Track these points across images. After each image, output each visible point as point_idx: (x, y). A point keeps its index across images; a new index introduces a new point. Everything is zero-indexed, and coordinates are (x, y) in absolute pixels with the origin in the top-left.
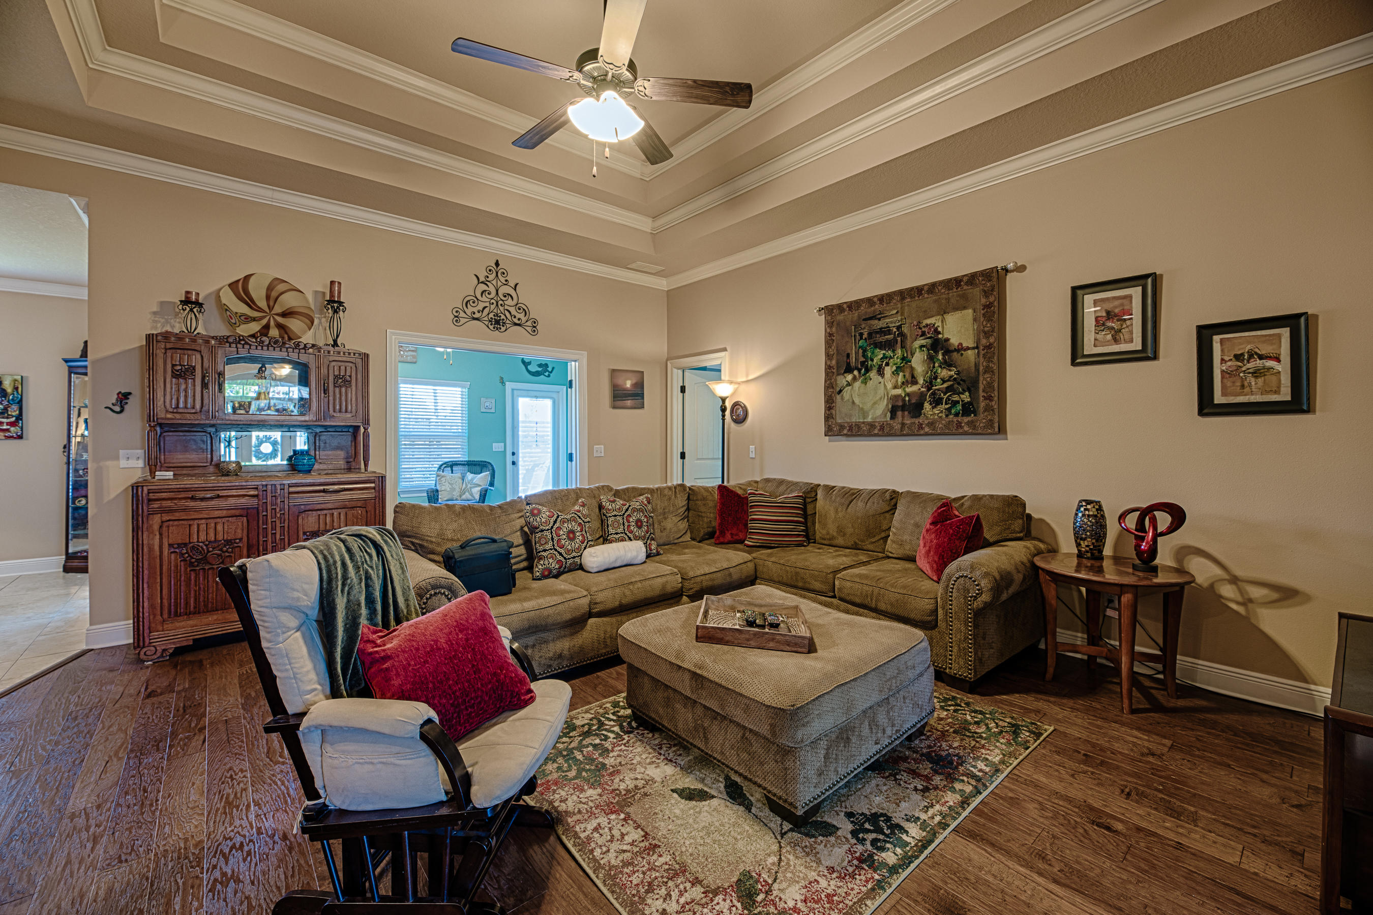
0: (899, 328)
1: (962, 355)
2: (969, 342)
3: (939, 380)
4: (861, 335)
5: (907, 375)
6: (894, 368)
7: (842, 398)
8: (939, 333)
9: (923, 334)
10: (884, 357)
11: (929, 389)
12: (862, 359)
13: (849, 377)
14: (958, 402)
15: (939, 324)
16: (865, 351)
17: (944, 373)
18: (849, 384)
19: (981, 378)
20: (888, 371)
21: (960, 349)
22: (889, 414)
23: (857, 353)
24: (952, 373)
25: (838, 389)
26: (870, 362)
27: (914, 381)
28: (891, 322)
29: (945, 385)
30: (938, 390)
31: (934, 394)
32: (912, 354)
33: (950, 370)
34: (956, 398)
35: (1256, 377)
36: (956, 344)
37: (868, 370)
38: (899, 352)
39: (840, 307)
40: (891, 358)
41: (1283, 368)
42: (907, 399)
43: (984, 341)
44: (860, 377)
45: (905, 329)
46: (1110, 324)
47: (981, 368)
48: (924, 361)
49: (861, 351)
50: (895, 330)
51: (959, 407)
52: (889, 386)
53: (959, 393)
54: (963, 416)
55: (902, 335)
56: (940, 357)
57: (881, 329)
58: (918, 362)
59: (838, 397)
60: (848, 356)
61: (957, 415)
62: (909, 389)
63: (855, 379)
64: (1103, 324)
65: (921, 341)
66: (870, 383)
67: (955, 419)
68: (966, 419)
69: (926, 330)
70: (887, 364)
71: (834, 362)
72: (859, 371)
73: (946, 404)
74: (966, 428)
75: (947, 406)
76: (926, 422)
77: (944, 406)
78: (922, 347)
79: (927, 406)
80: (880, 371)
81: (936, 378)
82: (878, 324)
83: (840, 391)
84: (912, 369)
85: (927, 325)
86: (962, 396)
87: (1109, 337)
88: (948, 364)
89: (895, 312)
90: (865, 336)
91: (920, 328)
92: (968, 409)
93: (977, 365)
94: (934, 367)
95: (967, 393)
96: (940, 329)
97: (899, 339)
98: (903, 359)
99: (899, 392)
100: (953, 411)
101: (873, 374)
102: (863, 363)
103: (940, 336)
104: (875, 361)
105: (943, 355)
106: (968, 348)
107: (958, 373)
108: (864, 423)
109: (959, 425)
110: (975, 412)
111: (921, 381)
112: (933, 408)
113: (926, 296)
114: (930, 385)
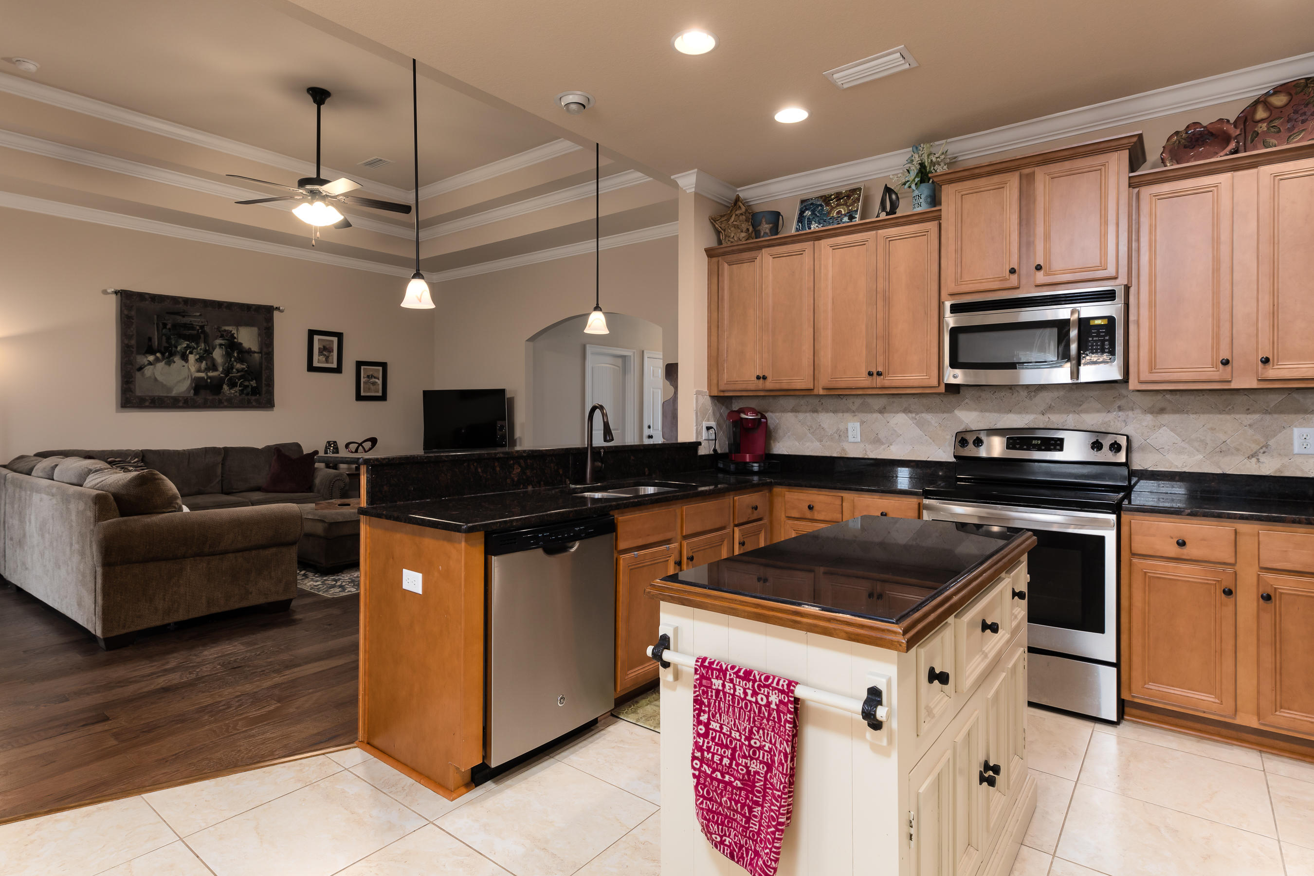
0: (202, 327)
1: (251, 355)
2: (255, 348)
3: (234, 370)
4: (165, 325)
5: (209, 363)
6: (198, 357)
7: (143, 375)
8: (235, 338)
9: (222, 336)
10: (188, 347)
11: (227, 375)
12: (165, 344)
13: (151, 358)
14: (248, 386)
15: (234, 331)
16: (168, 339)
17: (239, 366)
18: (150, 363)
19: (263, 372)
20: (192, 358)
21: (249, 352)
22: (192, 392)
23: (160, 339)
24: (245, 366)
25: (138, 367)
26: (174, 349)
27: (214, 368)
28: (195, 321)
29: (239, 374)
30: (234, 377)
31: (230, 379)
32: (214, 349)
33: (243, 365)
34: (246, 383)
35: (373, 385)
36: (247, 348)
37: (172, 354)
38: (203, 346)
39: (141, 296)
40: (194, 348)
41: (380, 382)
42: (209, 381)
43: (265, 350)
44: (163, 359)
45: (207, 329)
46: (325, 353)
47: (263, 366)
48: (223, 355)
49: (164, 338)
50: (198, 328)
51: (249, 389)
52: (193, 369)
53: (249, 381)
54: (251, 395)
55: (204, 332)
56: (236, 355)
57: (185, 324)
58: (218, 355)
59: (138, 374)
60: (150, 339)
61: (247, 394)
62: (211, 374)
63: (157, 360)
64: (322, 352)
65: (219, 341)
66: (173, 366)
67: (246, 397)
68: (254, 398)
69: (225, 334)
70: (191, 353)
71: (133, 342)
72: (163, 354)
73: (239, 387)
74: (254, 404)
75: (240, 388)
76: (225, 398)
77: (238, 388)
78: (221, 345)
79: (225, 387)
80: (185, 358)
81: (232, 368)
82: (180, 320)
83: (140, 369)
84: (213, 360)
85: (225, 331)
86: (251, 383)
87: (324, 359)
88: (241, 360)
89: (198, 314)
90: (169, 326)
91: (219, 331)
92: (255, 391)
93: (261, 364)
94: (231, 360)
95: (254, 381)
96: (235, 335)
97: (202, 336)
98: (206, 351)
99: (202, 375)
100: (245, 392)
101: (177, 359)
102: (166, 349)
103: (236, 340)
104: (179, 348)
105: (238, 354)
106: (255, 352)
107: (248, 367)
108: (167, 397)
109: (249, 402)
110: (260, 394)
111: (221, 369)
112: (230, 389)
114: (228, 371)
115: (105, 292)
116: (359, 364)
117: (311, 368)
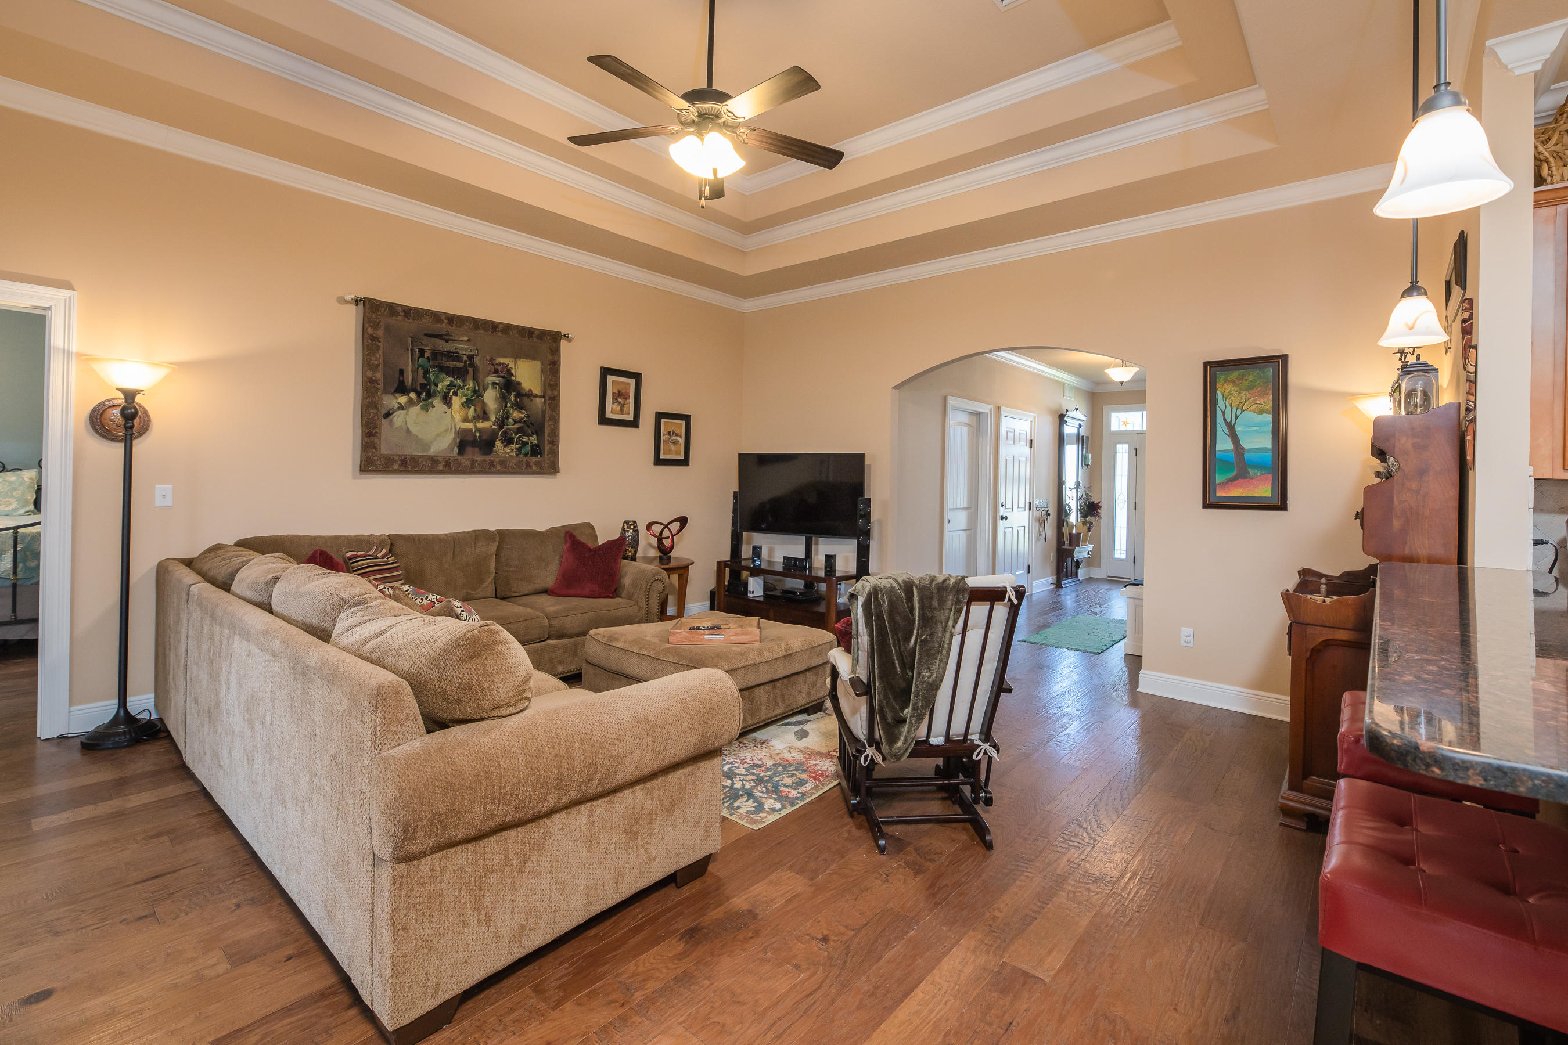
0: (471, 357)
1: (531, 400)
2: (537, 390)
3: (510, 420)
4: (422, 352)
5: (478, 409)
6: (464, 399)
7: (391, 423)
8: (512, 375)
9: (496, 372)
10: (452, 385)
11: (501, 427)
12: (422, 381)
13: (403, 399)
14: (527, 443)
15: (511, 366)
16: (426, 372)
17: (516, 414)
18: (401, 408)
19: (546, 424)
20: (457, 401)
21: (530, 395)
22: (456, 449)
23: (415, 372)
24: (523, 415)
25: (384, 412)
26: (433, 387)
27: (484, 416)
28: (462, 349)
29: (516, 426)
30: (510, 429)
31: (505, 433)
32: (485, 390)
33: (521, 413)
34: (525, 439)
35: (675, 445)
36: (527, 389)
37: (430, 395)
38: (471, 384)
39: (392, 309)
40: (460, 387)
41: (682, 441)
42: (478, 434)
43: (549, 393)
44: (419, 401)
45: (477, 360)
46: (619, 400)
47: (547, 415)
48: (496, 399)
49: (421, 371)
50: (465, 358)
51: (528, 448)
52: (458, 417)
53: (528, 435)
54: (531, 456)
55: (472, 365)
56: (512, 398)
57: (449, 352)
58: (490, 397)
59: (384, 423)
60: (402, 372)
61: (526, 455)
62: (481, 425)
63: (411, 402)
64: (616, 399)
65: (492, 379)
66: (432, 411)
67: (525, 459)
68: (533, 459)
69: (499, 368)
70: (456, 394)
71: (379, 375)
72: (419, 394)
73: (517, 444)
74: (534, 468)
75: (518, 446)
76: (497, 460)
77: (514, 446)
78: (494, 384)
79: (499, 444)
80: (447, 400)
81: (508, 418)
82: (443, 346)
83: (388, 415)
84: (484, 404)
85: (500, 364)
86: (531, 438)
87: (619, 408)
88: (519, 407)
89: (466, 339)
90: (427, 354)
91: (493, 365)
92: (536, 451)
93: (544, 412)
94: (506, 407)
95: (535, 436)
96: (513, 371)
97: (471, 370)
98: (475, 392)
99: (469, 426)
100: (523, 451)
101: (437, 401)
102: (423, 386)
103: (513, 378)
104: (440, 387)
105: (516, 397)
106: (536, 396)
107: (528, 416)
108: (422, 457)
109: (528, 465)
110: (541, 454)
111: (493, 418)
112: (505, 446)
113: (500, 334)
114: (502, 422)
115: (342, 301)
116: (660, 416)
117: (603, 420)
